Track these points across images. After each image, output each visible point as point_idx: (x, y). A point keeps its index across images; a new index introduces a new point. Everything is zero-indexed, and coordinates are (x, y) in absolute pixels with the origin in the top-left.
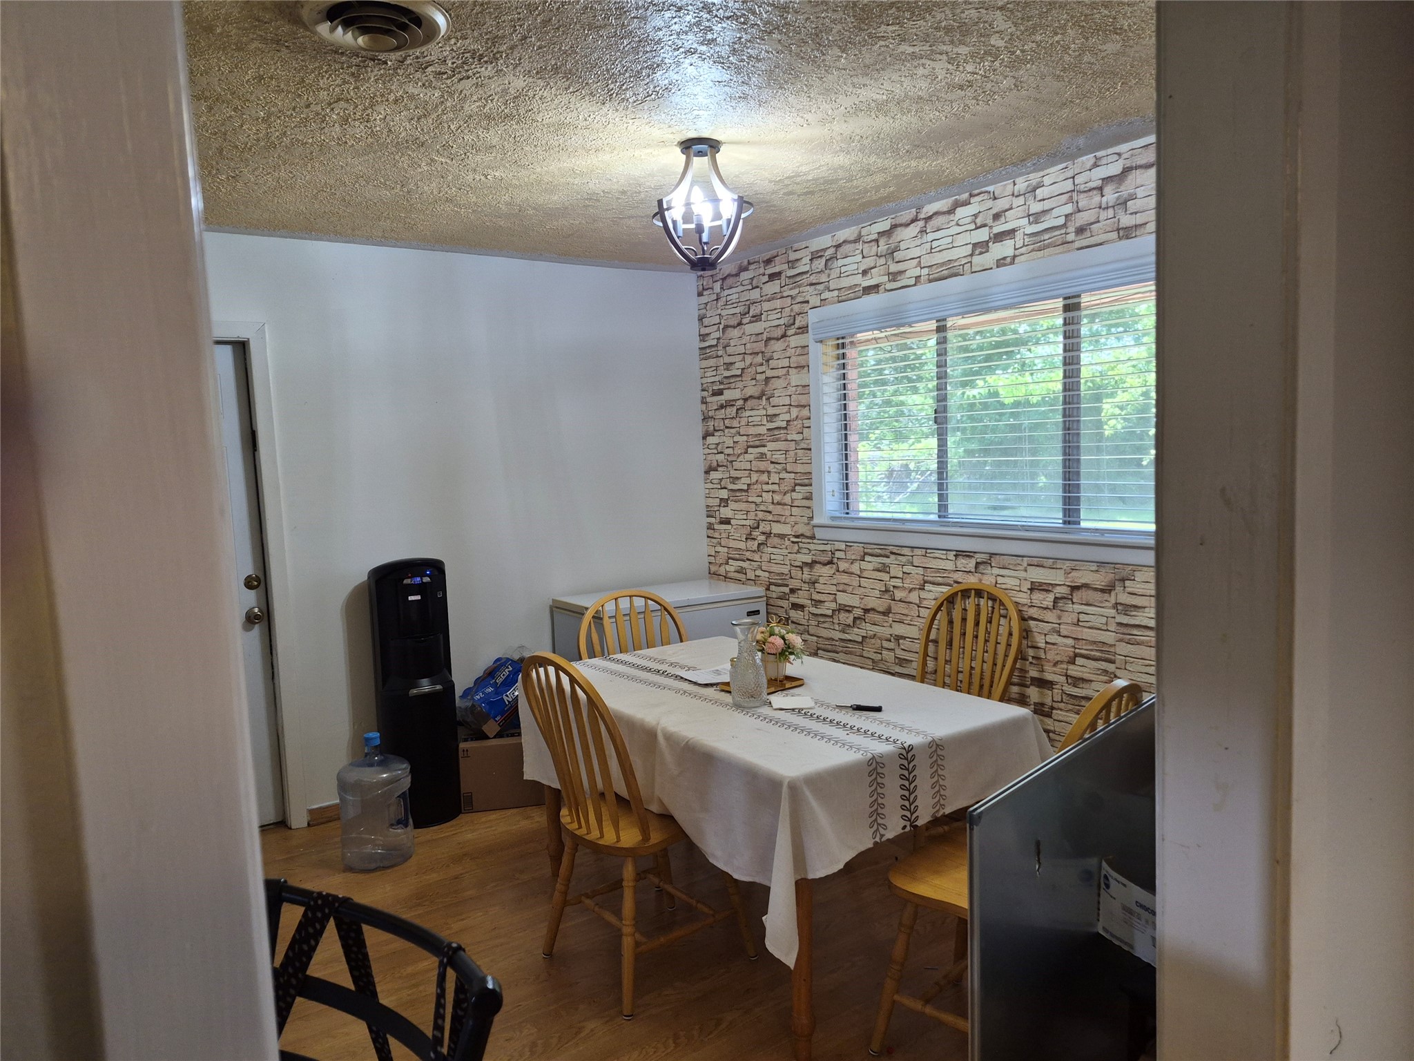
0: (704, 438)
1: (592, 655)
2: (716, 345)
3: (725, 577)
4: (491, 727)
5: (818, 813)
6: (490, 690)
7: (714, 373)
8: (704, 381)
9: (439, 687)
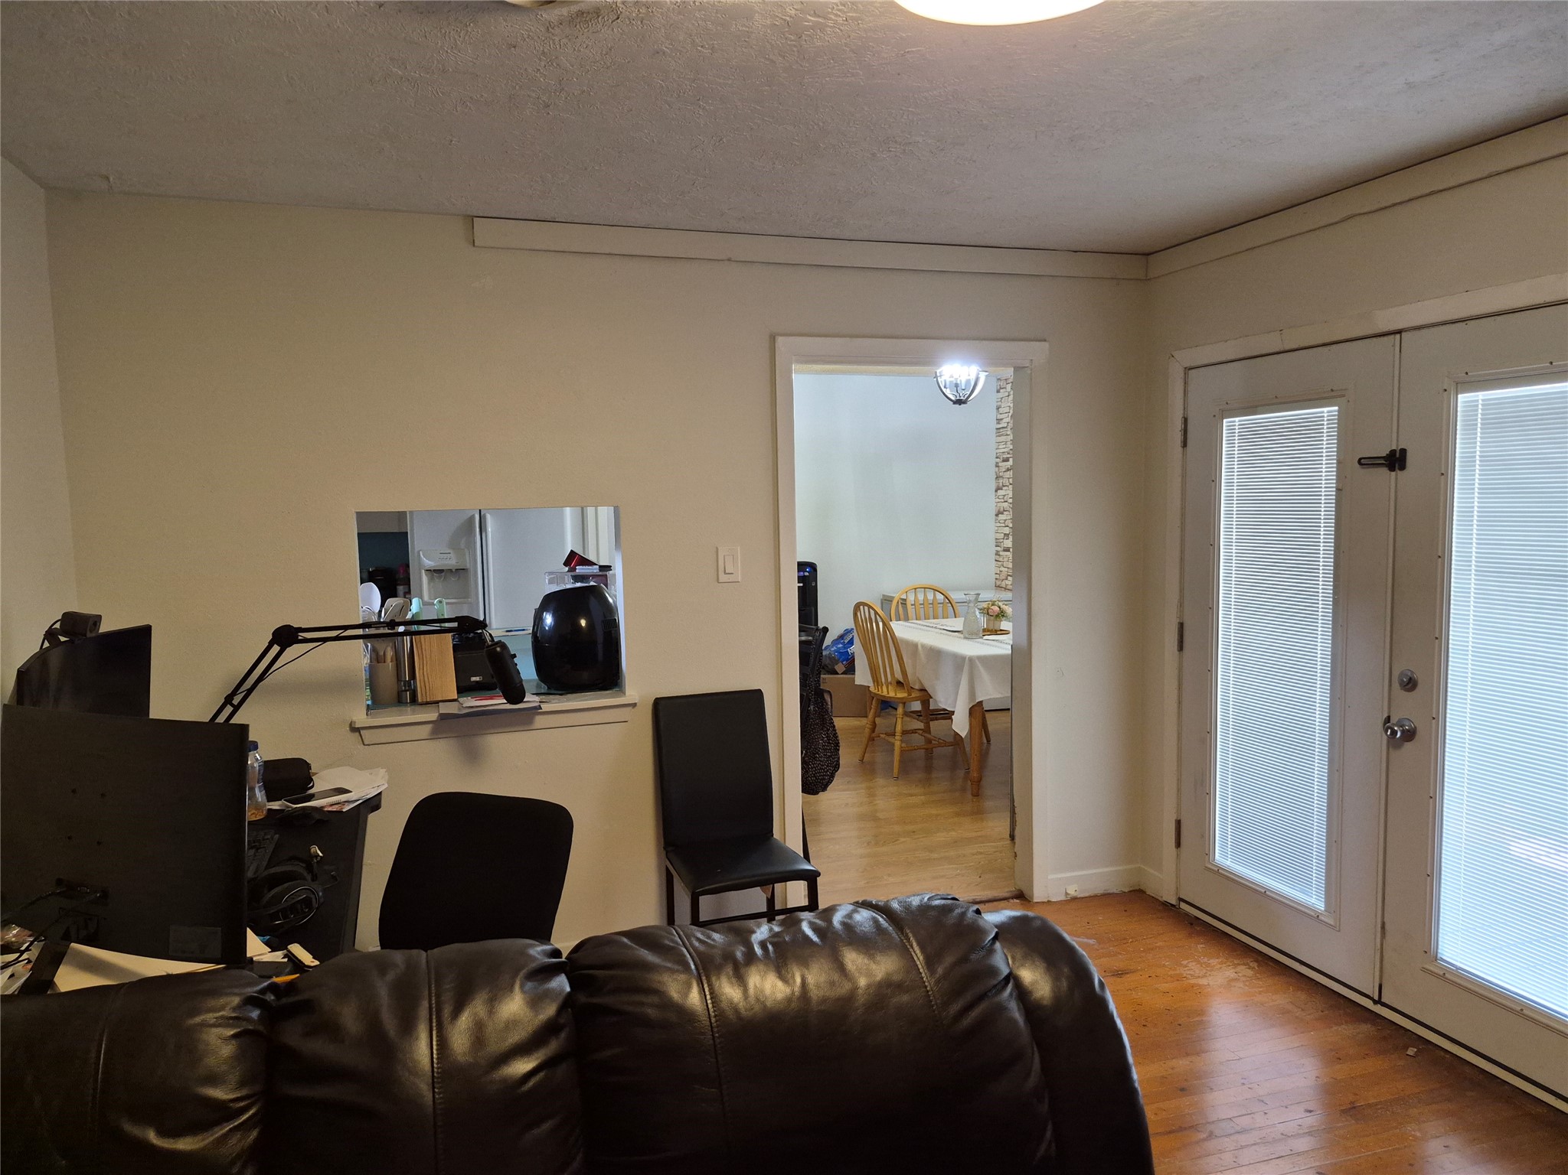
0: (996, 491)
1: (898, 619)
2: (1006, 427)
3: (1005, 589)
4: (840, 667)
5: (984, 676)
6: (841, 646)
7: (1004, 446)
8: (998, 451)
9: (810, 638)
